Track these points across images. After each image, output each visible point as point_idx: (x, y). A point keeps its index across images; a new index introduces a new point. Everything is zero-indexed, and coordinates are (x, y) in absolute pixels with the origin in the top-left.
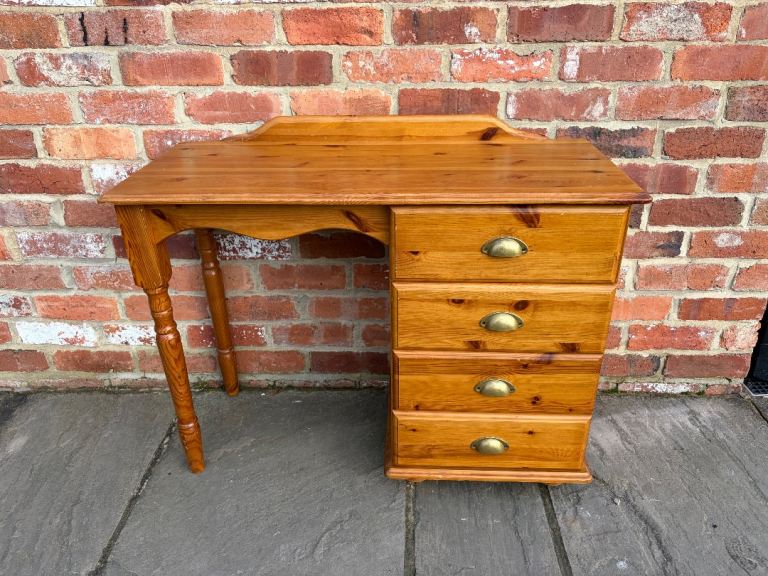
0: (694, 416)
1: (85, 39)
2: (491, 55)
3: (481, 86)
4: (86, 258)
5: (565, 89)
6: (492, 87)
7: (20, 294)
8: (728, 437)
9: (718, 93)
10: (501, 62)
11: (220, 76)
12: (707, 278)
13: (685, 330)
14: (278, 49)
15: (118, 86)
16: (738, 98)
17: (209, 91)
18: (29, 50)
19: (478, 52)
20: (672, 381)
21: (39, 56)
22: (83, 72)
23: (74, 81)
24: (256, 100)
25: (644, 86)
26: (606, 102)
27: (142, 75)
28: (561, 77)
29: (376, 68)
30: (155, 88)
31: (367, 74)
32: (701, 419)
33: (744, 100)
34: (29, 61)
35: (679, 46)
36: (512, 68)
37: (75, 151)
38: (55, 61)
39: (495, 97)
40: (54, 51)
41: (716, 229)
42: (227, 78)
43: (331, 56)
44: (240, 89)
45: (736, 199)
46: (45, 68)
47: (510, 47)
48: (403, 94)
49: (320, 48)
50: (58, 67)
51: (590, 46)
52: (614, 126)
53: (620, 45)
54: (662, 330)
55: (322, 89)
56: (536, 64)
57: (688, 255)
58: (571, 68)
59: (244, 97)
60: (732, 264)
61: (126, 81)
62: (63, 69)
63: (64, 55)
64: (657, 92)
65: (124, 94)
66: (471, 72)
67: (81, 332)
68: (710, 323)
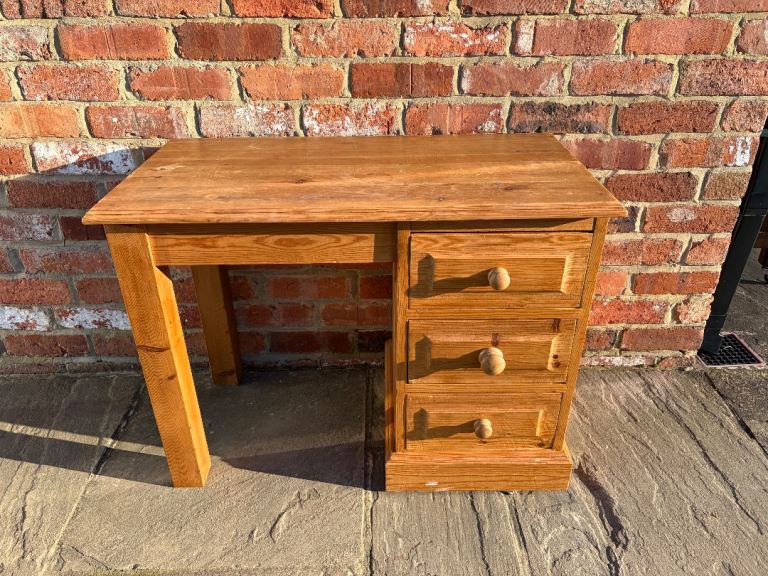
0: (649, 387)
1: (21, 12)
2: (444, 28)
3: (435, 60)
5: (519, 63)
6: (446, 61)
8: (680, 408)
9: (671, 67)
10: (455, 36)
11: (165, 50)
12: (665, 252)
13: (641, 304)
14: (223, 22)
16: (691, 72)
17: (154, 66)
19: (431, 25)
20: (628, 354)
22: (21, 46)
23: (11, 56)
24: (204, 75)
25: (599, 60)
26: (561, 77)
27: (83, 49)
28: (514, 51)
29: (328, 42)
30: (97, 62)
31: (319, 48)
32: (655, 391)
33: (697, 73)
35: (632, 19)
36: (465, 41)
37: (16, 127)
39: (449, 71)
41: (670, 204)
42: (171, 52)
43: (280, 29)
44: (186, 64)
45: (689, 174)
47: (463, 20)
48: (354, 69)
49: (268, 21)
51: (544, 21)
52: (567, 100)
53: (574, 18)
54: (619, 305)
55: (271, 63)
56: (490, 37)
57: (642, 230)
58: (525, 42)
59: (192, 72)
60: (684, 239)
61: (66, 55)
64: (611, 67)
65: (64, 69)
66: (424, 45)
67: (32, 316)
68: (663, 297)
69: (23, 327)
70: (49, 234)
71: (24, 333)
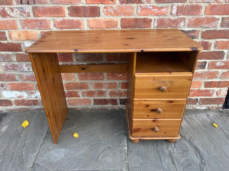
0: (208, 116)
1: (21, 2)
2: (149, 7)
3: (146, 17)
4: (23, 71)
5: (172, 18)
6: (150, 17)
7: (3, 83)
8: (218, 122)
9: (218, 19)
10: (153, 10)
11: (65, 14)
12: (213, 75)
13: (206, 91)
14: (83, 5)
15: (32, 17)
16: (225, 21)
17: (61, 19)
18: (3, 6)
19: (145, 6)
20: (201, 106)
21: (7, 8)
22: (21, 13)
23: (18, 16)
24: (76, 21)
25: (196, 17)
26: (185, 22)
27: (40, 14)
28: (171, 14)
29: (114, 11)
30: (44, 18)
31: (111, 13)
32: (210, 117)
33: (226, 21)
34: (3, 9)
35: (208, 5)
36: (156, 11)
37: (19, 38)
38: (12, 10)
39: (151, 20)
40: (11, 6)
41: (216, 60)
42: (67, 15)
43: (100, 8)
44: (71, 18)
45: (223, 51)
46: (9, 12)
47: (155, 5)
48: (122, 20)
49: (96, 5)
50: (13, 11)
51: (180, 4)
52: (187, 29)
53: (189, 4)
54: (199, 91)
55: (97, 18)
56: (164, 10)
57: (208, 68)
58: (174, 11)
59: (73, 20)
60: (221, 71)
61: (35, 16)
62: (14, 12)
63: (14, 8)
64: (200, 19)
65: (34, 20)
66: (143, 12)
67: (22, 94)
68: (213, 89)
69: (20, 97)
70: (28, 69)
71: (20, 99)
